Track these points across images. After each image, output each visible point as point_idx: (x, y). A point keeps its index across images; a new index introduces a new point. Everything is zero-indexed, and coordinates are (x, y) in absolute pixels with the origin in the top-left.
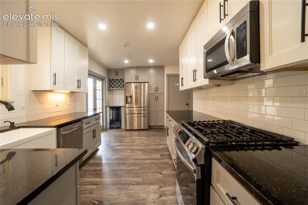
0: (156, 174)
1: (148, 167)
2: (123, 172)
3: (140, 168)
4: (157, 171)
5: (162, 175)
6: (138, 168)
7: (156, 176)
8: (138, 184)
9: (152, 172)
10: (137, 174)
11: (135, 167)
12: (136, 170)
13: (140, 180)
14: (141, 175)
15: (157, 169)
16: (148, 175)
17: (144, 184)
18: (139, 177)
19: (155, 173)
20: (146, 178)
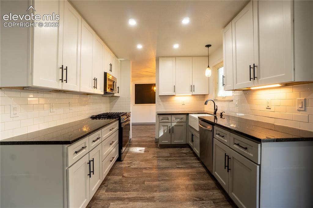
0: (129, 176)
1: (134, 185)
2: (162, 178)
3: (144, 183)
4: (126, 180)
5: (124, 175)
6: (146, 183)
7: (129, 175)
8: (145, 168)
9: (132, 178)
10: (147, 177)
11: (150, 184)
12: (149, 181)
13: (144, 171)
14: (143, 175)
15: (125, 182)
16: (136, 176)
17: (141, 168)
18: (145, 173)
19: (129, 178)
20: (139, 172)
